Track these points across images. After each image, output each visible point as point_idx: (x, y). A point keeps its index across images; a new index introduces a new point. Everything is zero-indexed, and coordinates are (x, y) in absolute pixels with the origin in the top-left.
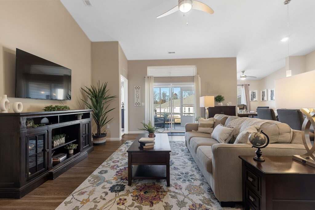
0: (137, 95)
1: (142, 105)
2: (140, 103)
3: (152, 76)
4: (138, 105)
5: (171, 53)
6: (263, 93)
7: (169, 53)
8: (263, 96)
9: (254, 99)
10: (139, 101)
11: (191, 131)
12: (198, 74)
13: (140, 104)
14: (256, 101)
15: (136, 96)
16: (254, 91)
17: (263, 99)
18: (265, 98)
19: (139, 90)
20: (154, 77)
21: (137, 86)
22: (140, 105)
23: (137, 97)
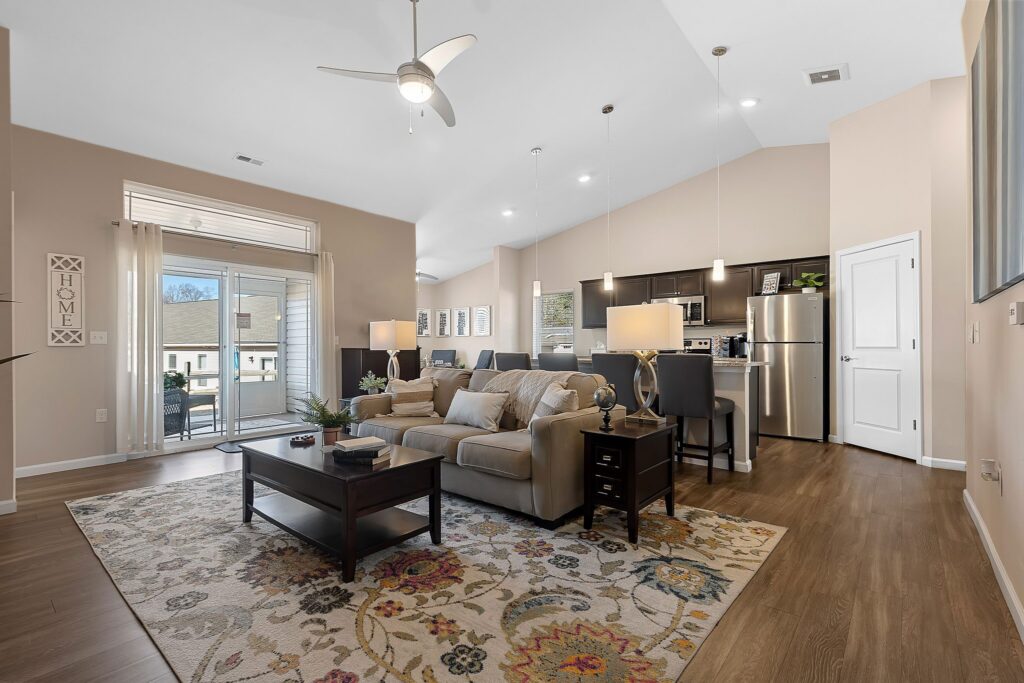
0: (65, 294)
1: (92, 342)
2: (83, 331)
3: (157, 226)
4: (67, 343)
5: (248, 159)
6: (443, 316)
7: (241, 158)
8: (443, 324)
9: (425, 332)
10: (75, 322)
11: (374, 417)
12: (323, 248)
13: (80, 337)
14: (427, 336)
15: (56, 299)
16: (424, 312)
17: (442, 332)
18: (447, 331)
19: (76, 277)
20: (164, 231)
21: (67, 257)
22: (82, 343)
23: (67, 303)
